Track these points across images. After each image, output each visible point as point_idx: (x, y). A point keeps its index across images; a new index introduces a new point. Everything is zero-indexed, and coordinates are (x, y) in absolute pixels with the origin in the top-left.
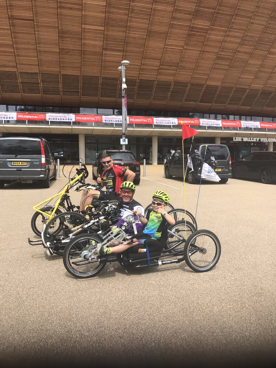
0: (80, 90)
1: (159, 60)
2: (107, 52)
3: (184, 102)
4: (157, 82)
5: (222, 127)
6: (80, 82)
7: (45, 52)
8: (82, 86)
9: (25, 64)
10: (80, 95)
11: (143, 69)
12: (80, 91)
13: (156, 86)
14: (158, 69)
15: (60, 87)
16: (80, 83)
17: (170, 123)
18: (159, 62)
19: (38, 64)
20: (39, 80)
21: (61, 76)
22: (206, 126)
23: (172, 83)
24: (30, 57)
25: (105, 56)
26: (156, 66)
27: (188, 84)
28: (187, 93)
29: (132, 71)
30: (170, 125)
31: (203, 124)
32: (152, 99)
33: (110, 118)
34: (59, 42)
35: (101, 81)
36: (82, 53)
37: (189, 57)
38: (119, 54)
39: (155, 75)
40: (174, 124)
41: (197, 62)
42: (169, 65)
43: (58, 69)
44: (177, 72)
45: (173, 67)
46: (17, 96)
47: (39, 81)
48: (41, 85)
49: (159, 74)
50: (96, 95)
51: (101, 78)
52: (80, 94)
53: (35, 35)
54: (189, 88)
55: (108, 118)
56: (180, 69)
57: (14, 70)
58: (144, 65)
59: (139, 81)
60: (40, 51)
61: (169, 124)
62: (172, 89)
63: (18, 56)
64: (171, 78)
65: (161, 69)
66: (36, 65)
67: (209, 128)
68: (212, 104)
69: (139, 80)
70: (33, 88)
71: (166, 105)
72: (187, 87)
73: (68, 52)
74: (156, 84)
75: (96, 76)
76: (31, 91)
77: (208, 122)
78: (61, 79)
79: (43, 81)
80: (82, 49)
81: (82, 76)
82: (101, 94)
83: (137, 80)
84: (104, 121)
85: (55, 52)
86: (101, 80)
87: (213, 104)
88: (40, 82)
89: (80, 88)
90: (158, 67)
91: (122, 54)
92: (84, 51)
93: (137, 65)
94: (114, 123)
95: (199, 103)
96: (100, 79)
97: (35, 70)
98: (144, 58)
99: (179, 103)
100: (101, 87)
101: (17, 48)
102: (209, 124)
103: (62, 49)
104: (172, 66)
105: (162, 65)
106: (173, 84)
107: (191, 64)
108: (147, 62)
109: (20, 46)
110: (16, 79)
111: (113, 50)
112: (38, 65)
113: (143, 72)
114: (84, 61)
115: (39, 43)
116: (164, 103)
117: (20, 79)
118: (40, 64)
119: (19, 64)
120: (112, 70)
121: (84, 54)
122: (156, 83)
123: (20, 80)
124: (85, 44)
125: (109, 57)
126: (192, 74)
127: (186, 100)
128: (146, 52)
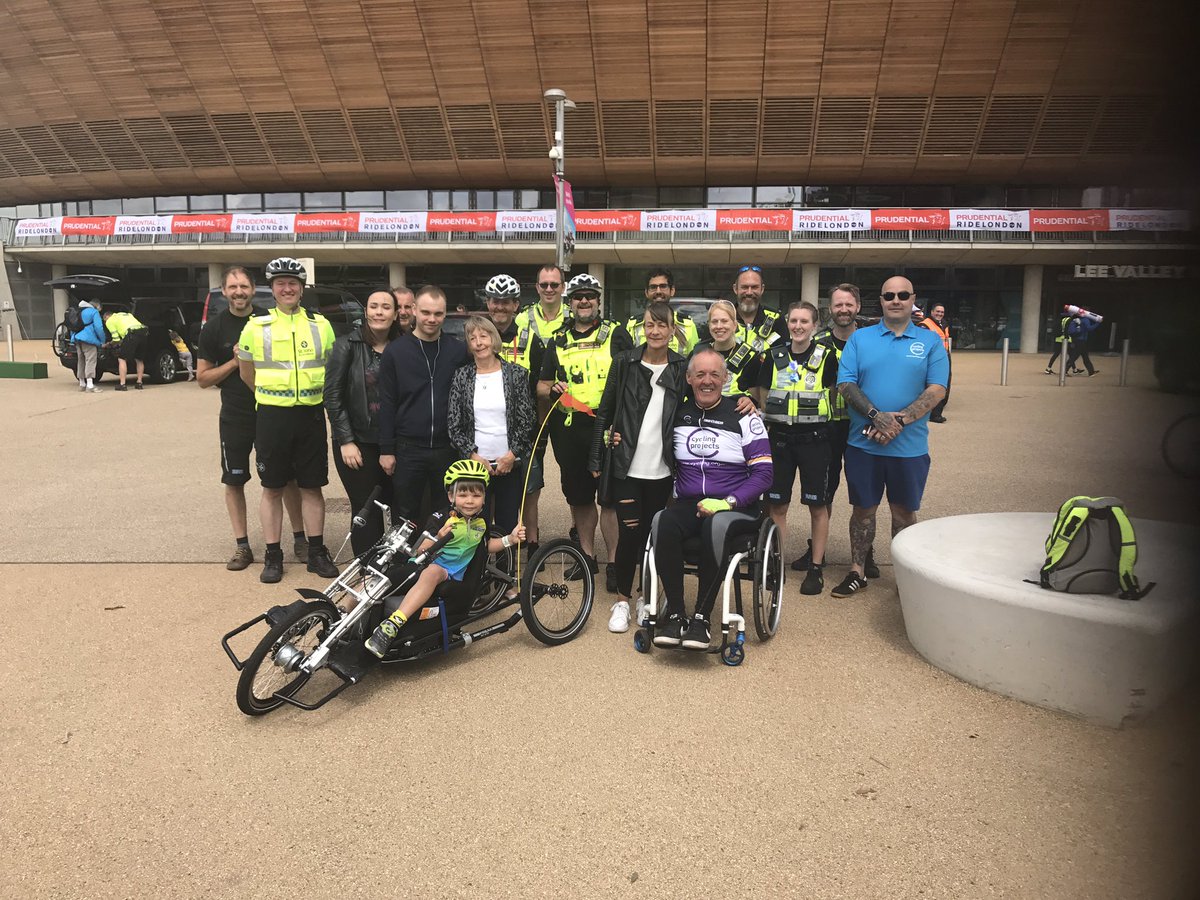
0: (599, 140)
1: (817, 36)
2: (661, 32)
3: (921, 155)
4: (821, 100)
5: (1030, 232)
6: (597, 119)
7: (500, 48)
8: (603, 129)
9: (457, 86)
10: (601, 155)
11: (773, 68)
12: (599, 143)
13: (819, 113)
14: (821, 64)
15: (547, 135)
16: (597, 123)
17: (846, 226)
18: (820, 43)
19: (485, 82)
20: (493, 122)
21: (547, 109)
22: (969, 231)
23: (872, 100)
24: (467, 65)
25: (656, 44)
26: (811, 56)
27: (929, 99)
28: (927, 127)
29: (738, 75)
30: (846, 230)
31: (959, 224)
32: (814, 152)
33: (663, 217)
34: (531, 21)
35: (654, 112)
36: (593, 40)
37: (916, 17)
38: (695, 32)
39: (815, 81)
40: (857, 228)
41: (948, 29)
42: (853, 46)
43: (536, 91)
44: (883, 66)
45: (863, 52)
46: (446, 166)
47: (494, 124)
48: (500, 135)
49: (824, 77)
50: (646, 153)
51: (654, 103)
52: (600, 152)
53: (472, 10)
54: (931, 112)
55: (657, 218)
56: (890, 56)
57: (432, 101)
58: (773, 55)
59: (764, 104)
60: (487, 49)
61: (843, 229)
62: (874, 119)
63: (439, 66)
64: (867, 86)
65: (830, 62)
66: (482, 85)
67: (979, 236)
68: (1027, 158)
69: (764, 101)
70: (479, 143)
71: (862, 166)
72: (926, 110)
73: (556, 43)
74: (820, 106)
75: (640, 98)
76: (479, 150)
77: (980, 217)
78: (548, 114)
79: (504, 125)
80: (592, 31)
81: (600, 104)
82: (659, 148)
83: (759, 101)
84: (643, 228)
85: (523, 47)
86: (654, 109)
87: (1030, 155)
88: (495, 128)
89: (598, 134)
90: (817, 56)
91: (704, 32)
92: (597, 35)
93: (752, 58)
94: (673, 230)
95: (976, 156)
96: (649, 106)
97: (480, 97)
98: (772, 37)
99: (905, 158)
100: (655, 128)
101: (435, 49)
102: (981, 225)
103: (542, 37)
104: (864, 50)
105: (830, 50)
106: (877, 103)
107: (925, 35)
108: (779, 45)
109: (441, 42)
110: (440, 124)
111: (676, 24)
112: (488, 85)
113: (772, 74)
114: (600, 62)
115: (484, 29)
116: (855, 161)
117: (448, 123)
118: (491, 80)
119: (444, 86)
120: (680, 80)
121: (599, 44)
122: (820, 103)
123: (448, 127)
124: (597, 17)
125: (668, 43)
126: (937, 66)
127: (928, 149)
128: (774, 19)
